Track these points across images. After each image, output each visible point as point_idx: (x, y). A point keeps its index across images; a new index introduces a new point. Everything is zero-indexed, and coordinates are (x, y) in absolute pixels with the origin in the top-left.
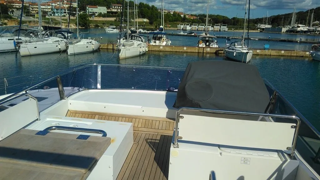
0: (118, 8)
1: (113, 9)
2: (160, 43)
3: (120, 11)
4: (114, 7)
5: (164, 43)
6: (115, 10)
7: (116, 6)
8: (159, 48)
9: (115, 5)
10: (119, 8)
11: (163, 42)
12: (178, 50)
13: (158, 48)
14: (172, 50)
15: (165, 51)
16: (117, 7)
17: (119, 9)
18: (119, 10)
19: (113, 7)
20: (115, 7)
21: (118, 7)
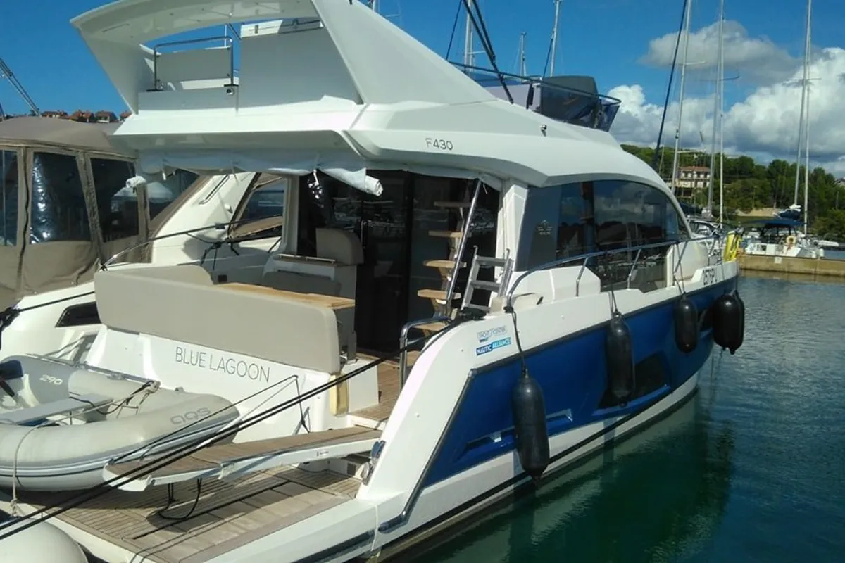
0: (699, 176)
1: (682, 180)
2: (779, 250)
3: (702, 187)
4: (686, 176)
5: (794, 252)
6: (688, 185)
7: (692, 172)
8: (770, 263)
9: (688, 169)
10: (702, 176)
11: (789, 248)
12: (831, 271)
13: (768, 261)
14: (813, 270)
15: (789, 272)
16: (695, 176)
17: (702, 180)
18: (700, 184)
19: (683, 175)
20: (690, 175)
21: (699, 174)
